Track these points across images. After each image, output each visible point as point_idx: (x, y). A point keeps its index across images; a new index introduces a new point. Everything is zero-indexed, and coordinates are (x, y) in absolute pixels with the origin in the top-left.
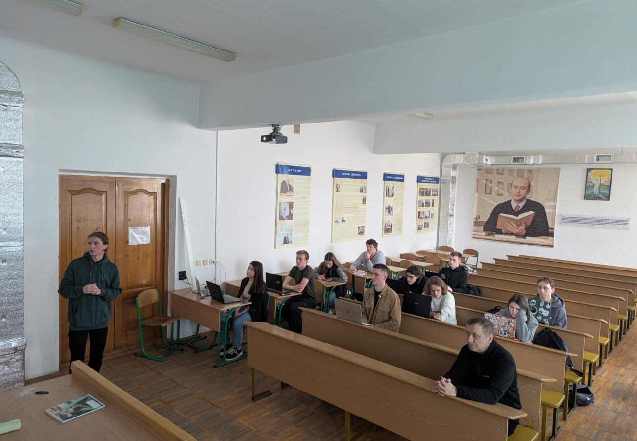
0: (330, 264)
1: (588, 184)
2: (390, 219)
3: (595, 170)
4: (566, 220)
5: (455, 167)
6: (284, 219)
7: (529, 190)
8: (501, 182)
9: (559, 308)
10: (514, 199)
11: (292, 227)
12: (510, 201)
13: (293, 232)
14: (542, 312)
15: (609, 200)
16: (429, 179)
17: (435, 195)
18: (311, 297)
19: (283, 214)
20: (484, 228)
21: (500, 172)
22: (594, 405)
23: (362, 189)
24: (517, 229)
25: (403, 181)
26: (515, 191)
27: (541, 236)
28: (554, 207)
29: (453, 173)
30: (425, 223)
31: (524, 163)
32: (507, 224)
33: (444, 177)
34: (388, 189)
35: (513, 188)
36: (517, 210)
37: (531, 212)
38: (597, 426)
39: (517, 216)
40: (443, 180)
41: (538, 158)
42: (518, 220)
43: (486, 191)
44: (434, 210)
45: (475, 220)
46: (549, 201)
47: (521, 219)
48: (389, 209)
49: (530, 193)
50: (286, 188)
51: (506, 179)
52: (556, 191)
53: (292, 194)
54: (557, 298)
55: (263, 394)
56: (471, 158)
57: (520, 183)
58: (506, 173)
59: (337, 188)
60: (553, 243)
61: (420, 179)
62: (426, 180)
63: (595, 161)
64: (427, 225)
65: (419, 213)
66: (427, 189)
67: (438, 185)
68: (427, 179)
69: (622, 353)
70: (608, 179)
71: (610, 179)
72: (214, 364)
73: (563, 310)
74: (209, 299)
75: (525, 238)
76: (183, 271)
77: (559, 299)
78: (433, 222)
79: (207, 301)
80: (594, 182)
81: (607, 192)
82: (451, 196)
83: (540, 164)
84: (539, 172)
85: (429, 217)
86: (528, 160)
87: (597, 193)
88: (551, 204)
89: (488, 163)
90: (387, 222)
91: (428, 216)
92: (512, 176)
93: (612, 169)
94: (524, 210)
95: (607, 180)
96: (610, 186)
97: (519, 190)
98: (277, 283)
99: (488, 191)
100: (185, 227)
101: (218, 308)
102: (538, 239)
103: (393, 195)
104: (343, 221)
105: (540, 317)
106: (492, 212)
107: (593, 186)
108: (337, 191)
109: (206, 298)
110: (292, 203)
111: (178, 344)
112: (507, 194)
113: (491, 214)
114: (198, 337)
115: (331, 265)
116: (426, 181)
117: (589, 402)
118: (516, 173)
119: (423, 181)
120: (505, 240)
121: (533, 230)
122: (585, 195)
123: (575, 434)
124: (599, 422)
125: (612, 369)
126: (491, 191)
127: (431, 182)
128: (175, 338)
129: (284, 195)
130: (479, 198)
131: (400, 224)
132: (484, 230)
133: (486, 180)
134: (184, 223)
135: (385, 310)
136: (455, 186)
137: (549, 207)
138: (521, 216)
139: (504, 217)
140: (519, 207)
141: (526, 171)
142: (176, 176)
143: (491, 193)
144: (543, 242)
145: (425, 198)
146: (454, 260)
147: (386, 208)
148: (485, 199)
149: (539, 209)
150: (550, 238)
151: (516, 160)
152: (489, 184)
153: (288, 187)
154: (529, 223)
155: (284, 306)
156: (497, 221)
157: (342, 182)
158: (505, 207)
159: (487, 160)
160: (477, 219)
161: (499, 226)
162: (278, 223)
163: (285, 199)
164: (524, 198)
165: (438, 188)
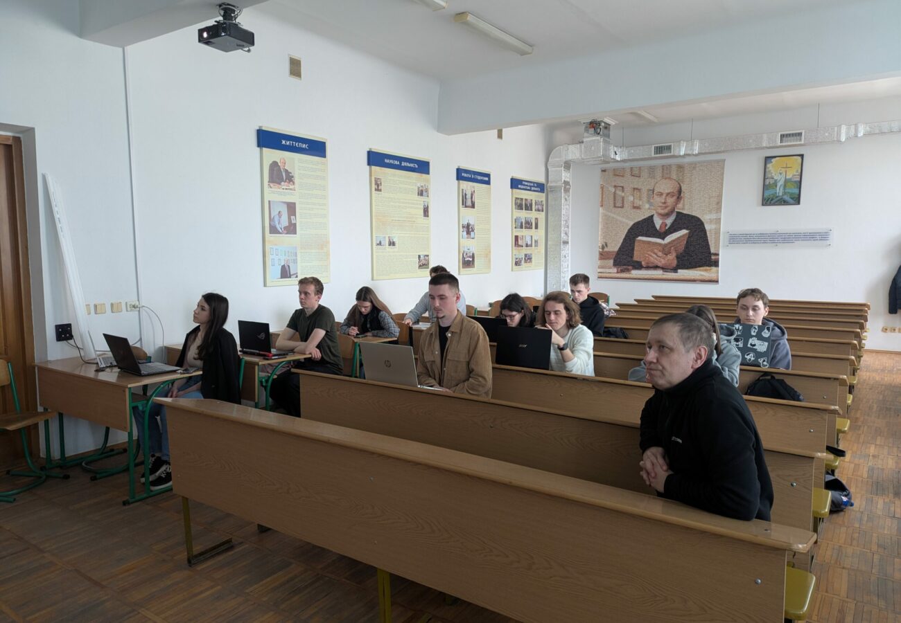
0: (366, 307)
1: (767, 182)
2: (471, 245)
3: (777, 158)
4: (736, 239)
5: (567, 165)
6: (279, 233)
7: (679, 198)
8: (637, 189)
9: (777, 340)
10: (657, 213)
11: (296, 247)
12: (652, 216)
13: (299, 259)
14: (754, 345)
15: (799, 203)
16: (529, 184)
17: (539, 210)
18: (329, 363)
19: (277, 223)
20: (615, 261)
21: (636, 173)
22: (853, 510)
23: (422, 191)
24: (664, 258)
25: (488, 183)
26: (658, 200)
27: (700, 266)
28: (718, 221)
29: (565, 176)
30: (526, 255)
31: (672, 154)
32: (649, 253)
33: (551, 182)
34: (466, 195)
35: (655, 197)
36: (663, 230)
37: (684, 232)
38: (874, 548)
39: (663, 239)
40: (551, 187)
41: (692, 145)
42: (666, 245)
43: (615, 203)
44: (539, 234)
45: (601, 250)
46: (710, 212)
47: (669, 243)
48: (468, 229)
49: (682, 202)
50: (278, 175)
51: (645, 184)
52: (720, 196)
53: (291, 187)
54: (772, 324)
55: (214, 548)
56: (593, 148)
57: (666, 187)
58: (645, 174)
59: (378, 185)
60: (718, 276)
61: (515, 183)
62: (524, 185)
63: (779, 144)
64: (528, 258)
65: (517, 237)
66: (526, 200)
67: (544, 195)
68: (526, 183)
69: (860, 423)
70: (797, 171)
71: (800, 171)
72: (126, 498)
73: (784, 344)
74: (115, 372)
75: (677, 272)
76: (65, 322)
77: (775, 325)
78: (538, 254)
79: (111, 376)
80: (775, 178)
81: (796, 191)
82: (563, 212)
83: (696, 155)
84: (694, 168)
85: (531, 246)
86: (678, 150)
87: (781, 194)
88: (713, 216)
89: (618, 158)
90: (466, 250)
91: (529, 243)
92: (654, 177)
93: (802, 156)
94: (673, 229)
95: (795, 173)
96: (800, 182)
97: (665, 199)
98: (260, 337)
99: (618, 204)
100: (61, 234)
101: (124, 384)
102: (696, 272)
103: (473, 206)
104: (392, 244)
105: (752, 355)
106: (626, 236)
107: (775, 184)
108: (378, 190)
109: (108, 370)
110: (295, 204)
111: (61, 467)
112: (647, 206)
113: (625, 239)
114: (106, 452)
115: (369, 309)
116: (524, 187)
117: (846, 504)
118: (659, 173)
119: (519, 186)
120: (646, 277)
121: (688, 259)
122: (763, 199)
123: (843, 568)
124: (875, 539)
125: (855, 449)
126: (623, 203)
127: (533, 189)
128: (56, 454)
129: (275, 188)
130: (606, 216)
131: (487, 255)
132: (615, 264)
133: (615, 186)
134: (59, 226)
135: (462, 360)
136: (569, 196)
137: (711, 221)
138: (669, 239)
139: (644, 242)
140: (666, 225)
141: (674, 168)
142: (33, 129)
143: (622, 207)
144: (702, 275)
145: (523, 215)
146: (579, 292)
147: (463, 227)
148: (614, 216)
149: (695, 226)
150: (714, 269)
151: (659, 150)
152: (619, 193)
153: (284, 174)
154: (682, 248)
155: (274, 380)
156: (633, 249)
157: (388, 175)
158: (645, 227)
159: (616, 154)
160: (603, 248)
161: (636, 258)
162: (267, 239)
163: (278, 195)
164: (672, 212)
165: (544, 199)
